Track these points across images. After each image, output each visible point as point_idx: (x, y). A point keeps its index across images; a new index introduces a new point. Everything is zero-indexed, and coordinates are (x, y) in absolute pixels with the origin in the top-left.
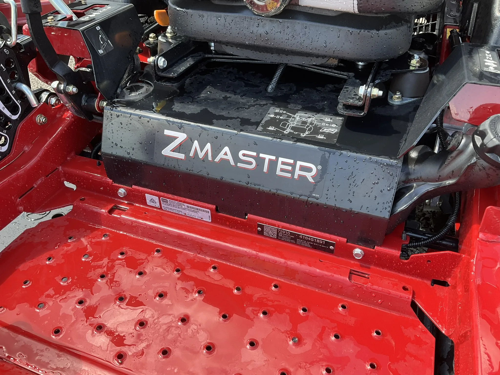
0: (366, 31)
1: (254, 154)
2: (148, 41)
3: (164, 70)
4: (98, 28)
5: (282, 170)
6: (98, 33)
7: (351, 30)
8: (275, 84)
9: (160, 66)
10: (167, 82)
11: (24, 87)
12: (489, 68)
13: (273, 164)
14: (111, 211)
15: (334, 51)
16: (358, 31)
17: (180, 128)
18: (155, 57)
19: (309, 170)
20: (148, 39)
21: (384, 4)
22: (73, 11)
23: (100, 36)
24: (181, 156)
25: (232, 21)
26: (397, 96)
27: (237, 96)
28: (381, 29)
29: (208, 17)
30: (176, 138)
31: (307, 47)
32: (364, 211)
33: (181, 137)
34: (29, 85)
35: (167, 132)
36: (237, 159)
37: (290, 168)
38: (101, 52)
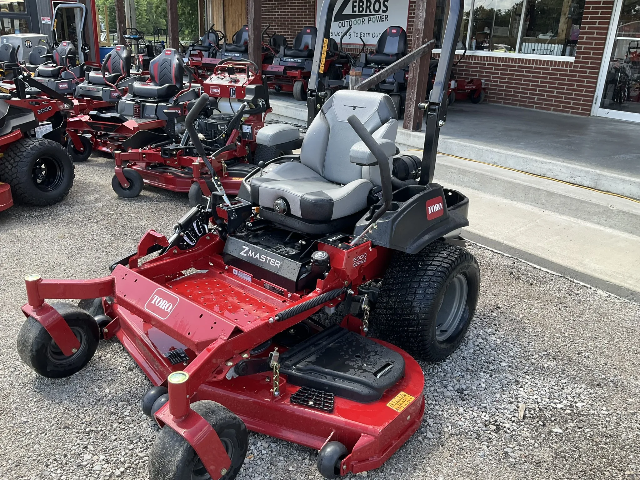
1: (265, 257)
4: (234, 211)
5: (272, 263)
8: (289, 238)
11: (206, 226)
13: (270, 260)
14: (220, 273)
17: (247, 246)
18: (248, 222)
19: (278, 263)
23: (234, 213)
24: (246, 255)
25: (272, 214)
30: (245, 249)
32: (290, 278)
33: (247, 248)
34: (208, 227)
35: (243, 247)
36: (260, 258)
37: (274, 262)
38: (232, 218)
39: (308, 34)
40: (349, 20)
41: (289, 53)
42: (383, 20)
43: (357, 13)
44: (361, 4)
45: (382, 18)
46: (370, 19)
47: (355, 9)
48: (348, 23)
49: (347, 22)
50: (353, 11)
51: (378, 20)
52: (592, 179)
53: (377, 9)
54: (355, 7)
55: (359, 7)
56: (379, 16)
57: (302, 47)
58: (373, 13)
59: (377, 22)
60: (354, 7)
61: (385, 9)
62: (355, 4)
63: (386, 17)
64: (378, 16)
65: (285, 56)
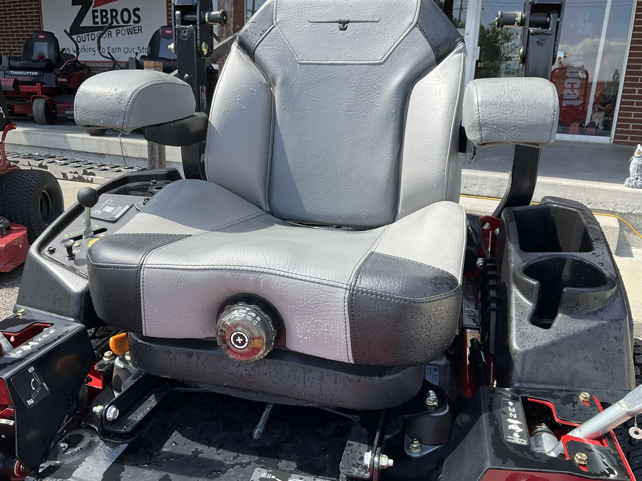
0: (368, 378)
2: (101, 362)
3: (114, 421)
4: (31, 370)
6: (31, 376)
7: (350, 376)
8: (262, 428)
9: (109, 418)
10: (116, 438)
12: (513, 437)
15: (331, 399)
16: (358, 377)
18: (104, 407)
20: (102, 358)
21: (383, 358)
22: (3, 334)
23: (33, 380)
25: (207, 359)
26: (415, 446)
27: (211, 448)
28: (385, 375)
29: (176, 353)
31: (298, 392)
38: (30, 402)
39: (42, 40)
40: (90, 33)
41: (17, 64)
42: (136, 32)
43: (100, 25)
44: (104, 14)
45: (134, 30)
46: (118, 32)
47: (96, 20)
48: (90, 36)
49: (88, 35)
50: (94, 22)
51: (130, 32)
52: (491, 186)
53: (126, 19)
54: (97, 17)
55: (102, 17)
56: (130, 27)
57: (35, 57)
58: (121, 24)
59: (129, 34)
60: (95, 17)
61: (136, 19)
62: (96, 14)
63: (140, 28)
64: (128, 27)
65: (11, 68)
